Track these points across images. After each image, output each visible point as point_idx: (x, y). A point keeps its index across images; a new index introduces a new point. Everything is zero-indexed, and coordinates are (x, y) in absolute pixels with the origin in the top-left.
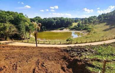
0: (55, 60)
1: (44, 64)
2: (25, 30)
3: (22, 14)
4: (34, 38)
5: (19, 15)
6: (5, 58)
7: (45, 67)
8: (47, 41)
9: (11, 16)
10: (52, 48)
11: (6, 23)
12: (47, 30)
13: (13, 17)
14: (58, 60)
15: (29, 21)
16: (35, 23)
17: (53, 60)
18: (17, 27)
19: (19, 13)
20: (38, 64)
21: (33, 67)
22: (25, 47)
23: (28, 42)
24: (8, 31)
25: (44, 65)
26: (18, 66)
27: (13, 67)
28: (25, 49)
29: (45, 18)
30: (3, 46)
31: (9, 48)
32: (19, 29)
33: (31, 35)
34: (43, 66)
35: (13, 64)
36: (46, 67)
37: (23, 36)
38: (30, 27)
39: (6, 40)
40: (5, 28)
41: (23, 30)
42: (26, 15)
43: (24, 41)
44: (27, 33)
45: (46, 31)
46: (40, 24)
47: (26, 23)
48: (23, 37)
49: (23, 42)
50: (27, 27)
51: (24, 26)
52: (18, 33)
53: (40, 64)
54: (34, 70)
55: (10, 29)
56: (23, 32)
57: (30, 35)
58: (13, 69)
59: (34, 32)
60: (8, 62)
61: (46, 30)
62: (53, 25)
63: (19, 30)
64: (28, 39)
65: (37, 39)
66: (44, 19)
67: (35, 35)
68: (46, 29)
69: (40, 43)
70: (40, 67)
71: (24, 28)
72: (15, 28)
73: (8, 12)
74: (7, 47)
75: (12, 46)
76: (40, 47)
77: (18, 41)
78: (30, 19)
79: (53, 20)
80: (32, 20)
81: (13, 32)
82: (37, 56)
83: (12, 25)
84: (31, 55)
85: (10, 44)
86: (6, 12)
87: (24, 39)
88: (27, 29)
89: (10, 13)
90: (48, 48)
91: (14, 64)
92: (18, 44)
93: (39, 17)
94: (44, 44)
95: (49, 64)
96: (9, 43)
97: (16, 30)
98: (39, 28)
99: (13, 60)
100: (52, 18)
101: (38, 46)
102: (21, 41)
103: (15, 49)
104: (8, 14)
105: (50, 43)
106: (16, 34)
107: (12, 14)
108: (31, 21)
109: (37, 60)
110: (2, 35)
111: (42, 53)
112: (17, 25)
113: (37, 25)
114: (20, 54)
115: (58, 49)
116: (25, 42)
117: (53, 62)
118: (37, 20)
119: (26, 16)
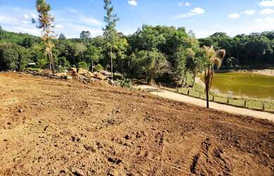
0: (257, 152)
1: (222, 152)
2: (184, 66)
3: (184, 30)
4: (204, 85)
5: (177, 33)
6: (144, 118)
7: (223, 160)
8: (236, 99)
9: (161, 36)
10: (250, 119)
11: (152, 50)
12: (242, 69)
13: (164, 39)
14: (265, 155)
15: (196, 45)
16: (210, 50)
17: (249, 152)
18: (169, 60)
19: (177, 29)
20: (207, 149)
21: (195, 151)
22: (181, 104)
23: (188, 95)
24: (153, 66)
25: (221, 154)
26: (165, 138)
27: (156, 137)
28: (180, 107)
29: (238, 36)
30: (144, 94)
31: (151, 100)
32: (173, 62)
33: (196, 78)
34: (219, 156)
35: (157, 131)
36: (225, 162)
37: (179, 79)
38: (198, 60)
39: (148, 84)
40: (148, 61)
41: (182, 65)
42: (191, 32)
43: (180, 90)
44: (188, 73)
45: (239, 71)
46: (224, 51)
47: (189, 50)
48: (180, 82)
49: (177, 92)
50: (191, 59)
51: (183, 57)
52: (169, 72)
53: (211, 150)
54: (196, 158)
55: (157, 62)
56: (181, 70)
57: (194, 77)
58: (156, 141)
59: (204, 72)
60: (149, 126)
61: (237, 69)
62: (264, 53)
63: (173, 66)
64: (190, 86)
65: (211, 90)
66: (234, 39)
67: (207, 79)
68: (237, 66)
69: (216, 99)
70: (210, 156)
71: (183, 62)
72: (166, 61)
73: (158, 29)
74: (150, 97)
75: (158, 98)
76: (217, 112)
77: (170, 89)
78: (199, 40)
79: (266, 40)
80: (204, 43)
81: (161, 69)
82: (205, 129)
83: (162, 55)
84: (192, 123)
85: (154, 93)
86: (153, 29)
87: (180, 86)
88: (191, 65)
89: (161, 30)
90: (239, 117)
91: (159, 133)
92: (168, 94)
93: (221, 35)
94: (227, 104)
95: (237, 159)
96: (152, 90)
97: (167, 65)
98: (220, 61)
99: (157, 123)
100: (263, 34)
101: (210, 107)
102: (175, 90)
103: (162, 103)
104: (157, 33)
105: (247, 106)
106: (166, 74)
107: (163, 32)
108: (201, 46)
109: (205, 138)
110: (144, 73)
111: (218, 126)
112: (172, 54)
113: (214, 55)
114: (171, 117)
115: (270, 127)
116: (182, 94)
117: (247, 156)
118: (215, 41)
119: (190, 35)
